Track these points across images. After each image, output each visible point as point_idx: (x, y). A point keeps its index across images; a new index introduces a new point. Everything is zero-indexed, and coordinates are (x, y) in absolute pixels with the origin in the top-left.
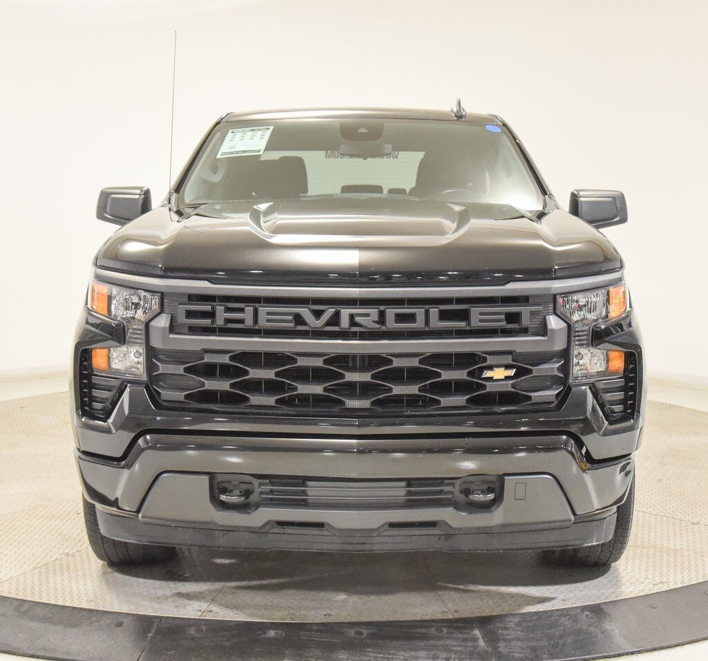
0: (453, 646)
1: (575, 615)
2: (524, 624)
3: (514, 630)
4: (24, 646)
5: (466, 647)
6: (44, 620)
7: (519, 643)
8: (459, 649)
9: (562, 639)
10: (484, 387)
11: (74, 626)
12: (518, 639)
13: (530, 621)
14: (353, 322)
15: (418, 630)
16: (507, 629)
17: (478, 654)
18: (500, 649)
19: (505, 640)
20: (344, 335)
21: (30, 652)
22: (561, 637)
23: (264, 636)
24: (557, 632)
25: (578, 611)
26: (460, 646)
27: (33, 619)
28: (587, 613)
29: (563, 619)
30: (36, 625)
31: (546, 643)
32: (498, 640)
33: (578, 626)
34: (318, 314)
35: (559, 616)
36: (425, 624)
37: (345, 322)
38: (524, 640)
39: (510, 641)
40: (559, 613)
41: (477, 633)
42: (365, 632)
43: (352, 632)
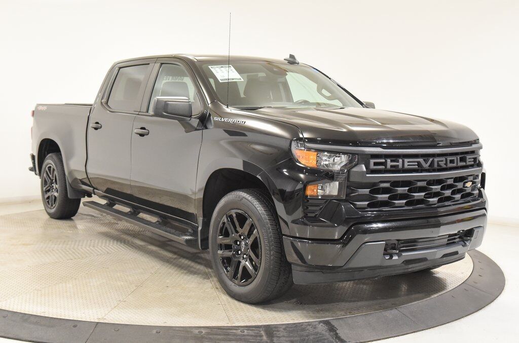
0: (249, 339)
1: (315, 325)
2: (288, 329)
3: (282, 332)
5: (256, 340)
7: (284, 338)
8: (252, 340)
9: (307, 337)
10: (465, 190)
11: (52, 327)
12: (284, 336)
13: (291, 328)
14: (439, 165)
15: (231, 331)
16: (278, 331)
18: (274, 341)
19: (277, 337)
20: (434, 171)
22: (307, 336)
24: (305, 333)
25: (317, 323)
26: (253, 339)
27: (30, 323)
28: (322, 324)
29: (308, 327)
30: (32, 326)
31: (299, 339)
32: (273, 337)
33: (316, 331)
34: (426, 161)
36: (235, 328)
37: (436, 165)
38: (287, 337)
39: (279, 337)
40: (307, 324)
41: (263, 333)
42: (204, 331)
43: (196, 331)
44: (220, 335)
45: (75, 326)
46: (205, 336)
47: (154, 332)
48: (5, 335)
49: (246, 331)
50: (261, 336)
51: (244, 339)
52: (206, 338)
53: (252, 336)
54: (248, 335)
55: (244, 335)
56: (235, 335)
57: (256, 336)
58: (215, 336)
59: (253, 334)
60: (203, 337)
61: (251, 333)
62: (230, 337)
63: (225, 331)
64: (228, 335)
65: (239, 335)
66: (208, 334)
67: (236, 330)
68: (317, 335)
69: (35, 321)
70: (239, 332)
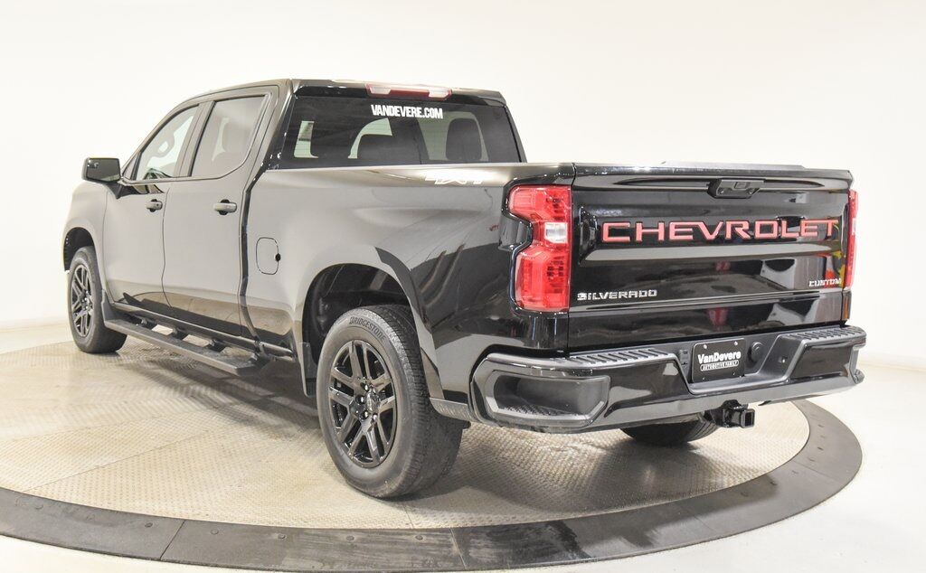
0: (430, 550)
1: (540, 529)
2: (494, 534)
3: (484, 539)
4: (69, 541)
5: (441, 552)
6: (87, 520)
7: (487, 550)
8: (435, 553)
11: (112, 525)
12: (486, 547)
13: (500, 533)
15: (400, 537)
16: (477, 538)
17: (451, 558)
18: (470, 554)
19: (475, 547)
21: (75, 546)
22: (526, 546)
23: (270, 538)
24: (522, 542)
25: (542, 525)
26: (435, 550)
27: (78, 519)
28: (550, 527)
29: (528, 532)
30: (80, 524)
31: (512, 551)
32: (469, 547)
33: (541, 538)
35: (526, 529)
36: (407, 532)
38: (492, 548)
39: (479, 548)
41: (453, 540)
42: (356, 537)
43: (344, 537)
44: (381, 542)
45: (149, 526)
46: (358, 545)
47: (275, 536)
48: (38, 539)
49: (424, 537)
50: (449, 546)
51: (422, 550)
52: (359, 548)
53: (434, 544)
54: (427, 544)
55: (421, 544)
56: (407, 543)
57: (441, 546)
58: (373, 545)
59: (437, 542)
60: (353, 546)
61: (433, 540)
62: (398, 546)
63: (391, 536)
64: (395, 543)
65: (414, 544)
66: (363, 541)
67: (409, 535)
68: (541, 545)
69: (85, 516)
70: (413, 539)
